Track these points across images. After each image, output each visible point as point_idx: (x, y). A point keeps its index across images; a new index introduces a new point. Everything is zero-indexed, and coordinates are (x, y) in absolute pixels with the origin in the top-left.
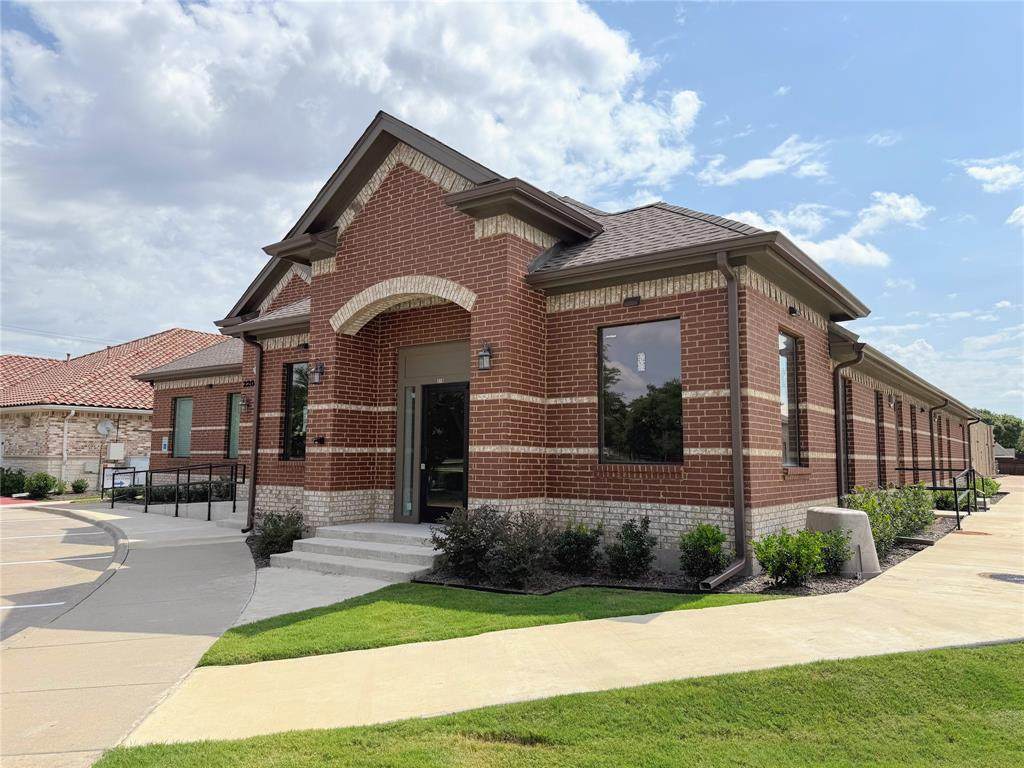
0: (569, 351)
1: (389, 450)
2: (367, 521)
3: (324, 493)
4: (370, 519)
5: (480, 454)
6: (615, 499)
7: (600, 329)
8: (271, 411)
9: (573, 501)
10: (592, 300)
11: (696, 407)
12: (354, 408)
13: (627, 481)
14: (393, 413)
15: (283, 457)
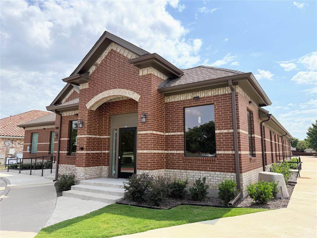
0: (173, 116)
1: (107, 152)
2: (98, 177)
3: (83, 168)
4: (100, 177)
5: (141, 153)
6: (191, 170)
7: (184, 108)
8: (65, 138)
9: (175, 170)
10: (181, 98)
11: (220, 136)
12: (94, 136)
13: (195, 163)
14: (109, 138)
15: (69, 154)
